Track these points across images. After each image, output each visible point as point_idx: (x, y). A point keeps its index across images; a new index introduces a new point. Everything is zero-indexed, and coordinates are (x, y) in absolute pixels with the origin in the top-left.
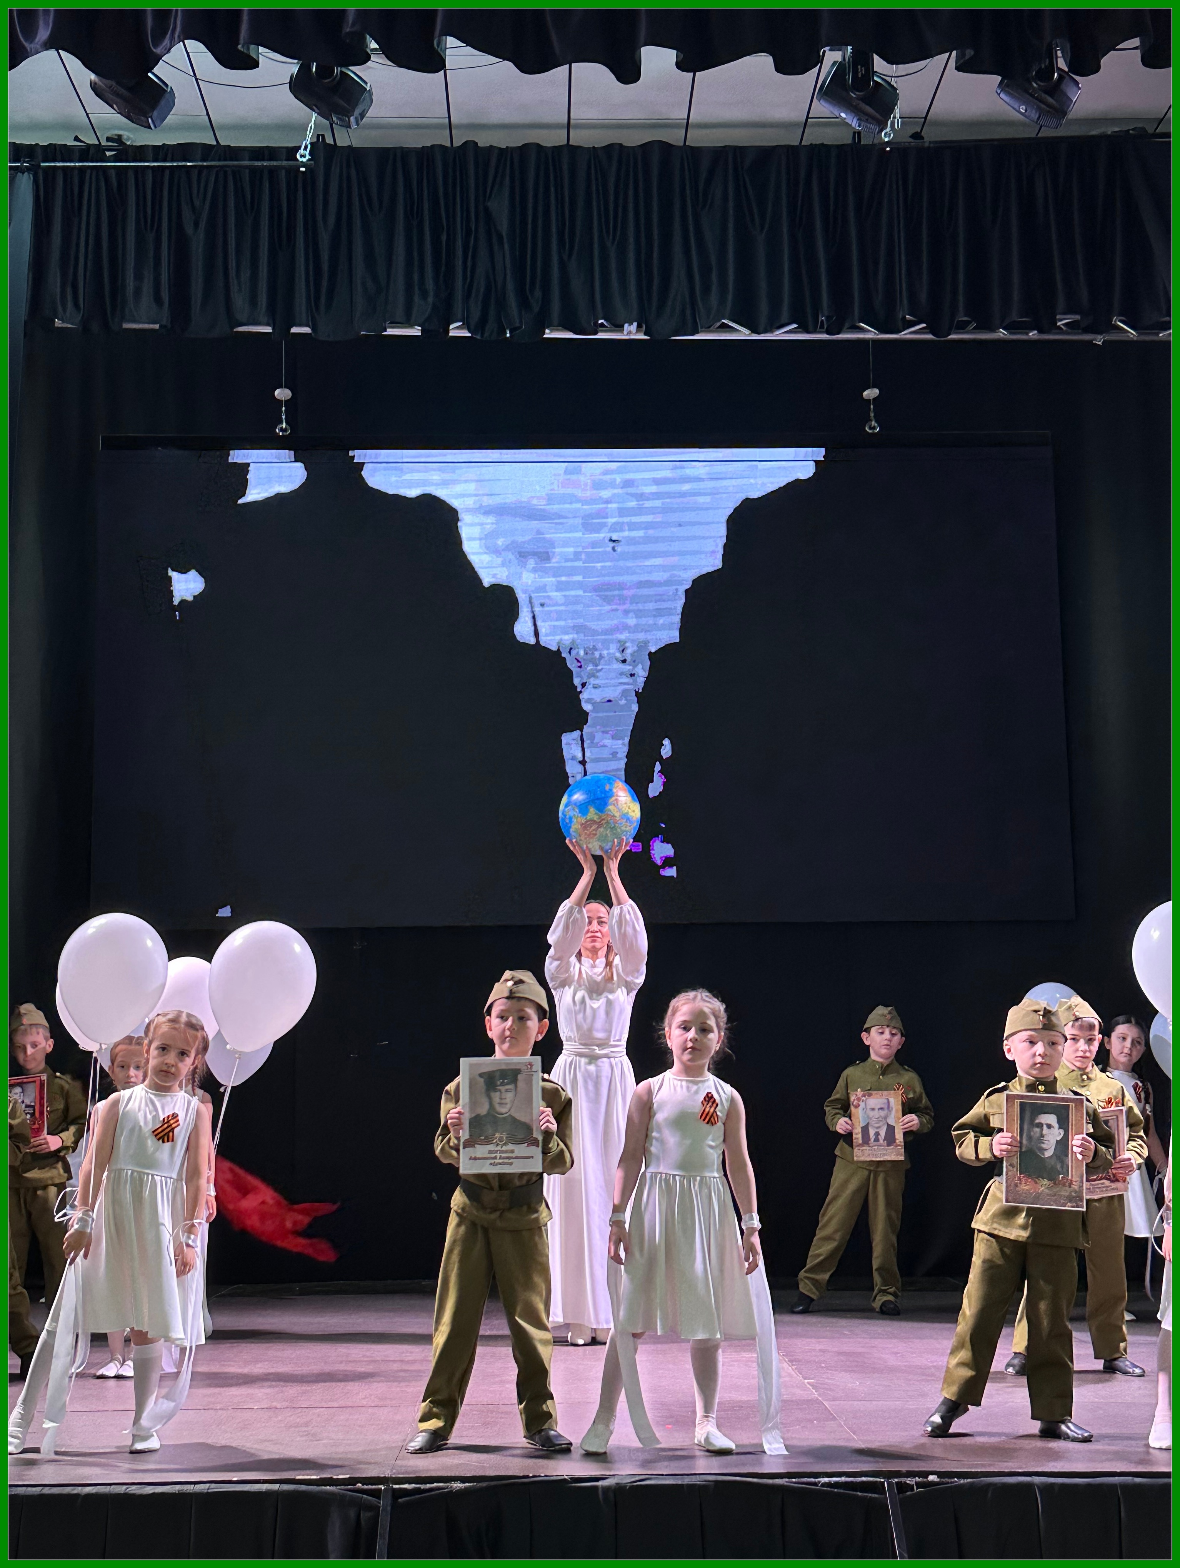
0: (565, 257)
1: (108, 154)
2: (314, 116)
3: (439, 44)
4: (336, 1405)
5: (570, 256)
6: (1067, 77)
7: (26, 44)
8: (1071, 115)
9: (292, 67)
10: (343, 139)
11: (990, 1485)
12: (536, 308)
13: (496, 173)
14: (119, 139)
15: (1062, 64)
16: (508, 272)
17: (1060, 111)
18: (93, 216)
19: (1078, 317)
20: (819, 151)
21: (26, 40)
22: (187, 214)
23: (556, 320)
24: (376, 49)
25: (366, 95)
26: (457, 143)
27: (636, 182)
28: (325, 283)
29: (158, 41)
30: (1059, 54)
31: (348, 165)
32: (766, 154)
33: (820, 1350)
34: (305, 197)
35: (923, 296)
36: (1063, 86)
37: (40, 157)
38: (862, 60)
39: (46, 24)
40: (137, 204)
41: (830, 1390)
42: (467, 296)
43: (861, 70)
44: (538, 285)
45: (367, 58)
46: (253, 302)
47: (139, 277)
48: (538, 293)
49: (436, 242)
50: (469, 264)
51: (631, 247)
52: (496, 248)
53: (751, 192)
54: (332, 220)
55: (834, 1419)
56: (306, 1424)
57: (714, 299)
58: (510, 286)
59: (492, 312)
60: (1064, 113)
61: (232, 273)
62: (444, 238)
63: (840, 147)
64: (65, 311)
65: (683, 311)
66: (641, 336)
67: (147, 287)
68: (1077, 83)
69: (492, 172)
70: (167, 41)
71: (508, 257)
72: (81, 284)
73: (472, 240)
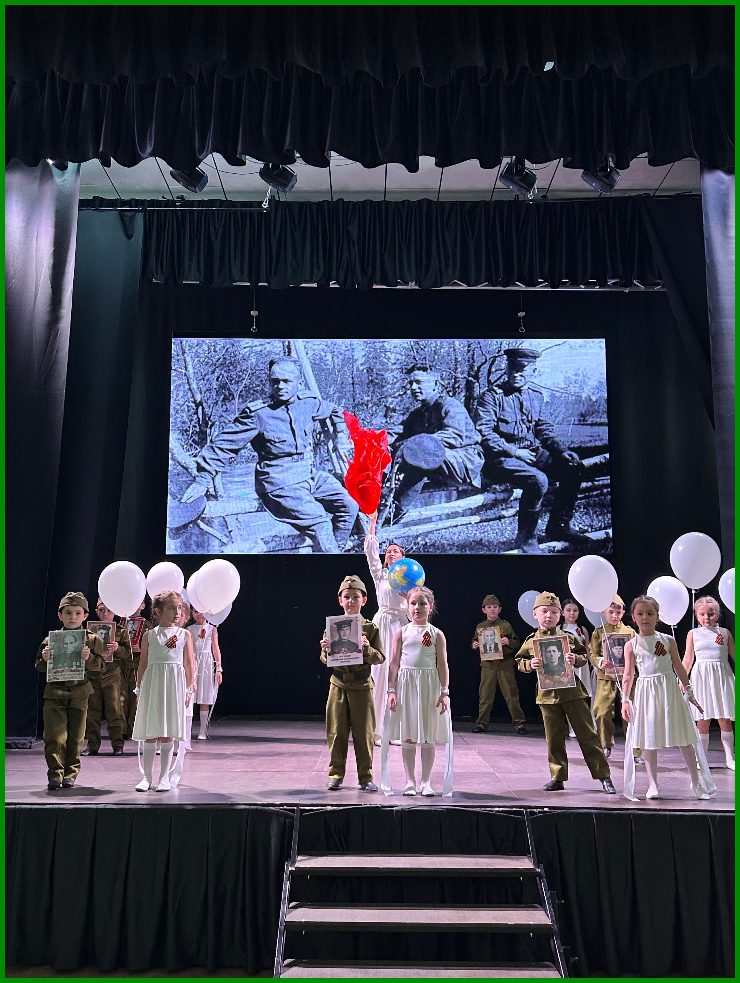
0: (383, 252)
1: (177, 204)
2: (270, 187)
3: (327, 154)
4: (274, 770)
5: (385, 251)
6: (614, 171)
7: (141, 154)
8: (617, 187)
9: (261, 165)
10: (283, 198)
11: (572, 813)
12: (369, 275)
13: (352, 212)
14: (182, 197)
15: (612, 164)
16: (357, 258)
17: (610, 185)
18: (170, 231)
19: (618, 281)
20: (500, 203)
21: (142, 152)
22: (212, 230)
23: (378, 281)
24: (298, 157)
25: (294, 177)
26: (335, 200)
27: (415, 218)
28: (274, 262)
29: (201, 153)
30: (610, 159)
31: (285, 210)
32: (475, 205)
33: (494, 750)
34: (266, 223)
35: (546, 271)
36: (612, 174)
37: (147, 205)
38: (520, 162)
39: (151, 145)
40: (190, 227)
41: (499, 768)
42: (338, 268)
43: (520, 167)
44: (370, 264)
45: (295, 161)
46: (242, 272)
47: (190, 260)
48: (370, 268)
49: (324, 245)
50: (339, 255)
51: (413, 247)
52: (351, 247)
53: (468, 222)
54: (277, 234)
55: (501, 782)
56: (261, 779)
57: (450, 271)
58: (358, 264)
59: (349, 276)
60: (613, 187)
61: (232, 259)
62: (328, 242)
63: (509, 202)
64: (157, 275)
65: (436, 276)
66: (417, 287)
67: (194, 264)
68: (618, 173)
69: (350, 211)
70: (205, 153)
71: (357, 251)
72: (165, 263)
73: (341, 243)
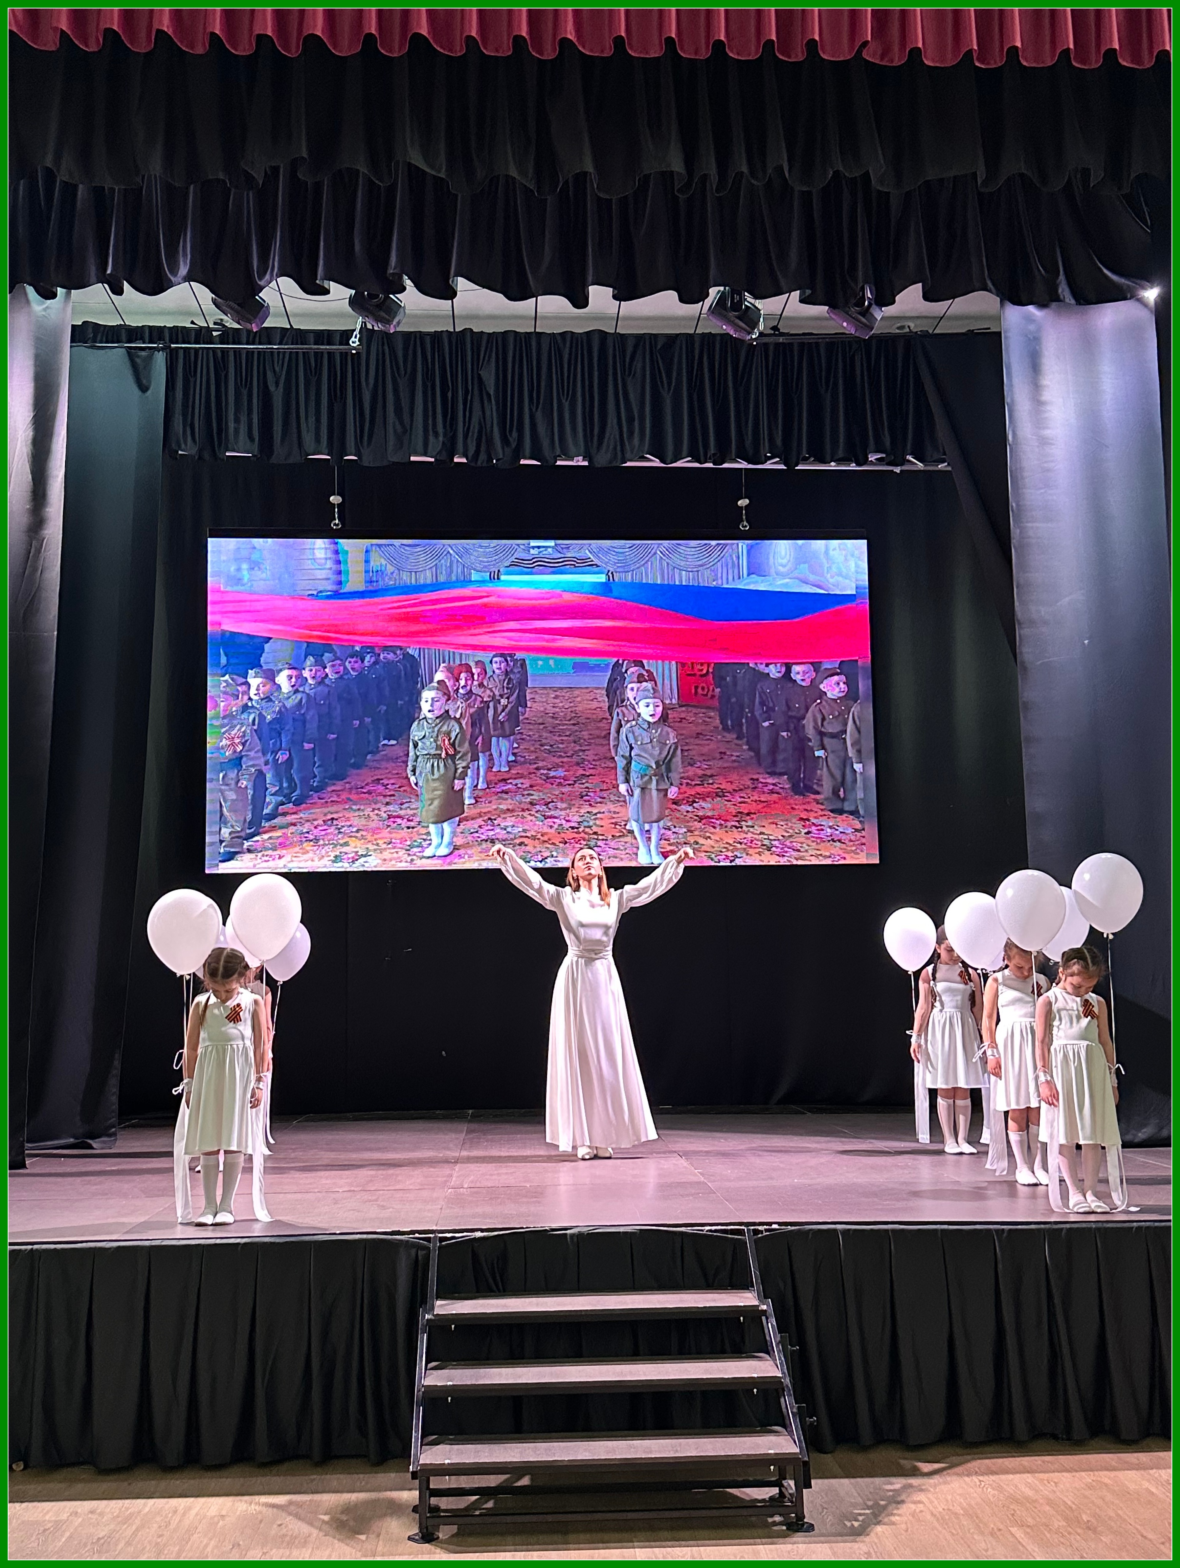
0: (534, 410)
1: (214, 333)
2: (362, 316)
3: (453, 281)
4: (392, 1188)
5: (537, 408)
6: (874, 307)
7: (172, 278)
8: (875, 325)
9: (351, 293)
11: (811, 1230)
12: (514, 445)
13: (486, 350)
14: (223, 327)
15: (870, 298)
16: (495, 419)
17: (869, 324)
18: (205, 378)
19: (884, 455)
20: (708, 337)
21: (171, 274)
22: (270, 375)
23: (526, 454)
24: (409, 284)
25: (402, 310)
26: (459, 329)
27: (582, 360)
28: (367, 428)
29: (261, 276)
30: (868, 289)
31: (383, 344)
32: (672, 339)
34: (353, 370)
35: (779, 441)
36: (872, 310)
38: (736, 294)
39: (185, 264)
40: (235, 369)
41: (712, 1176)
42: (466, 437)
43: (736, 299)
44: (515, 429)
45: (404, 289)
46: (318, 440)
47: (237, 420)
48: (515, 434)
49: (444, 400)
50: (467, 414)
51: (579, 403)
52: (486, 403)
53: (661, 366)
54: (372, 381)
55: (714, 1193)
57: (636, 441)
58: (496, 430)
59: (483, 448)
60: (872, 324)
61: (303, 420)
62: (450, 395)
64: (186, 444)
65: (615, 448)
66: (586, 464)
67: (243, 428)
68: (880, 309)
69: (483, 349)
70: (267, 277)
71: (494, 410)
72: (197, 425)
73: (469, 398)
